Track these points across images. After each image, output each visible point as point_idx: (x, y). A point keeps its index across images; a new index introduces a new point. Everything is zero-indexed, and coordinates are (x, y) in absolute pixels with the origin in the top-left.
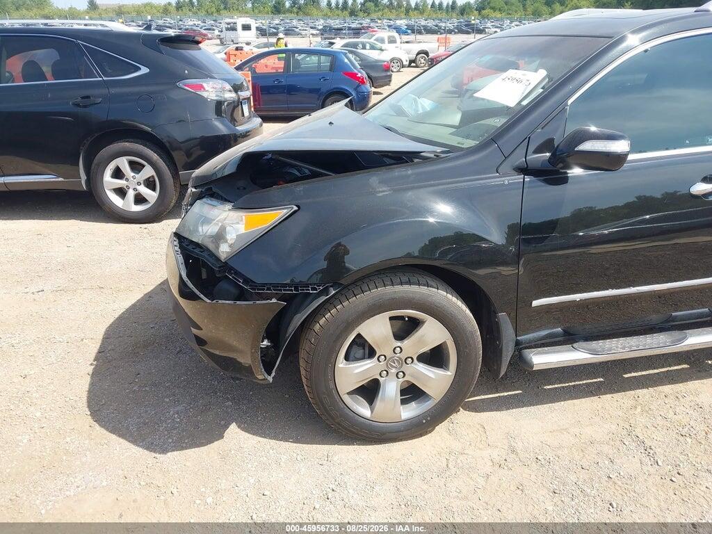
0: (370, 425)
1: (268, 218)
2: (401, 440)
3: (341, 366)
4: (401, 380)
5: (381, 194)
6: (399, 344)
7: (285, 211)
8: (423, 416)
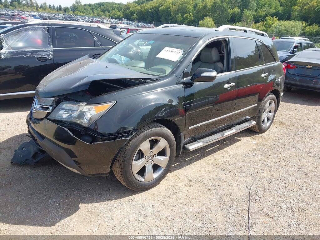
0: (144, 184)
1: (106, 107)
2: (153, 187)
3: (134, 163)
4: (152, 164)
5: (144, 94)
6: (152, 150)
7: (112, 103)
8: (160, 175)
